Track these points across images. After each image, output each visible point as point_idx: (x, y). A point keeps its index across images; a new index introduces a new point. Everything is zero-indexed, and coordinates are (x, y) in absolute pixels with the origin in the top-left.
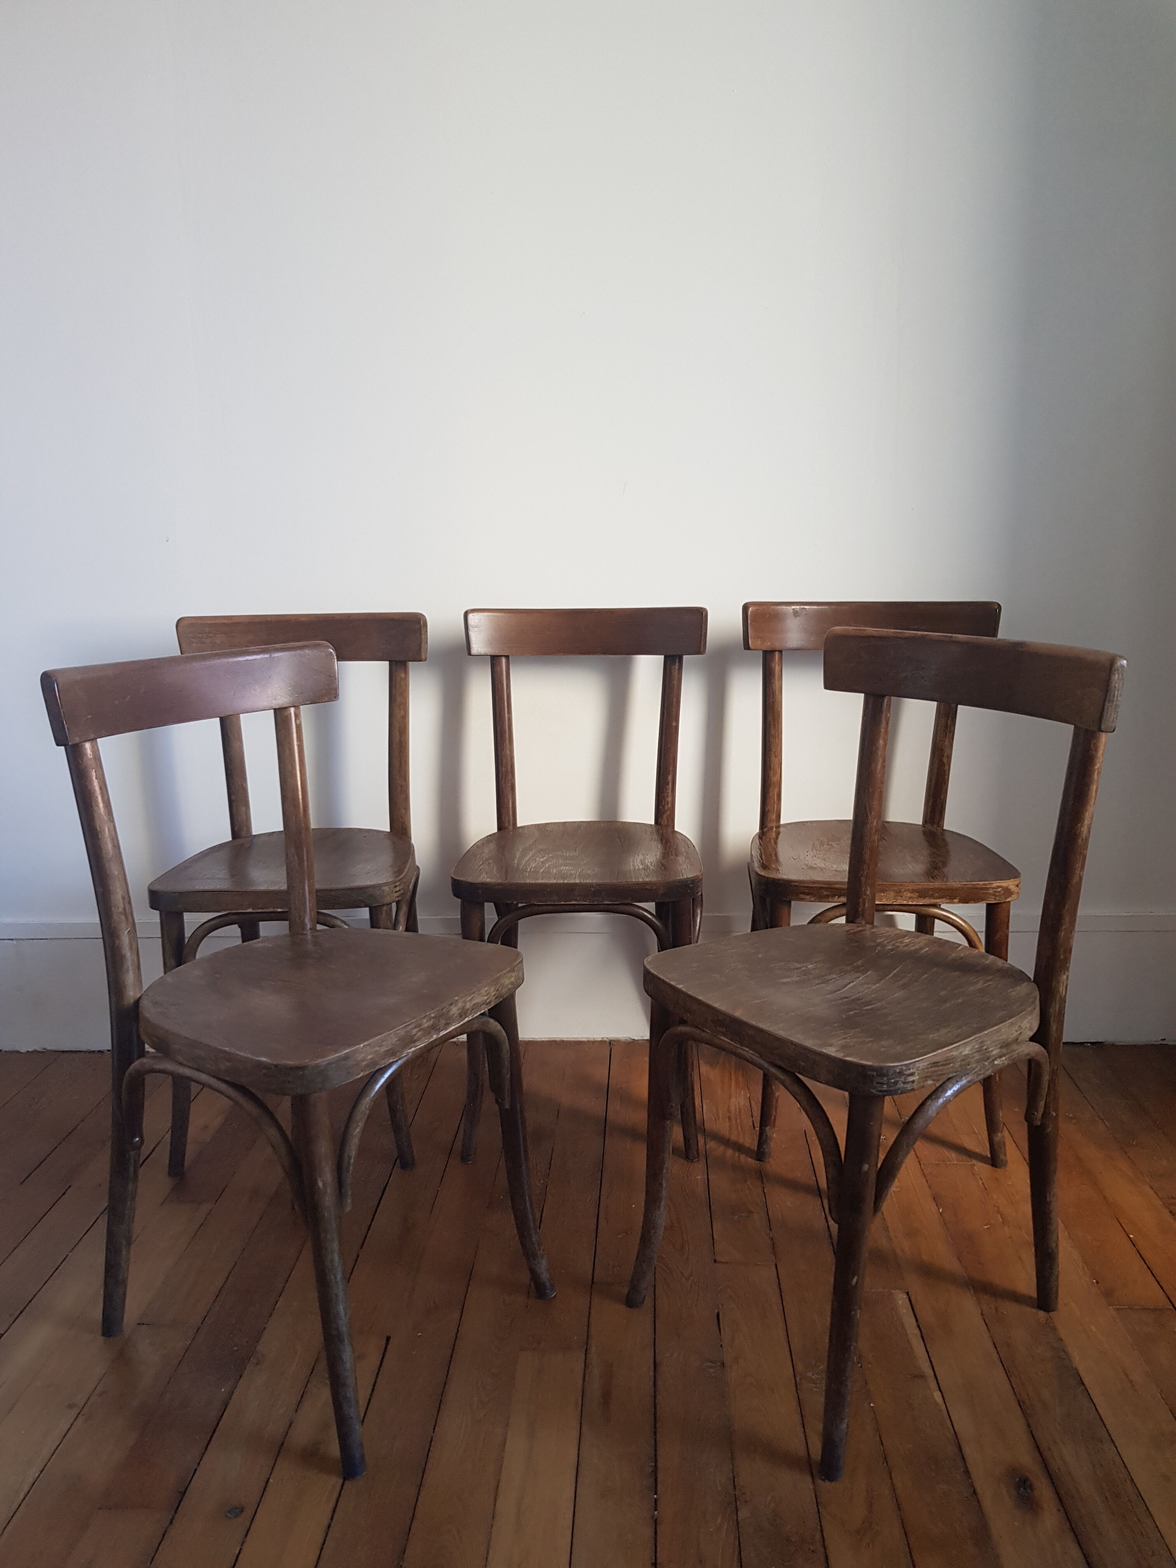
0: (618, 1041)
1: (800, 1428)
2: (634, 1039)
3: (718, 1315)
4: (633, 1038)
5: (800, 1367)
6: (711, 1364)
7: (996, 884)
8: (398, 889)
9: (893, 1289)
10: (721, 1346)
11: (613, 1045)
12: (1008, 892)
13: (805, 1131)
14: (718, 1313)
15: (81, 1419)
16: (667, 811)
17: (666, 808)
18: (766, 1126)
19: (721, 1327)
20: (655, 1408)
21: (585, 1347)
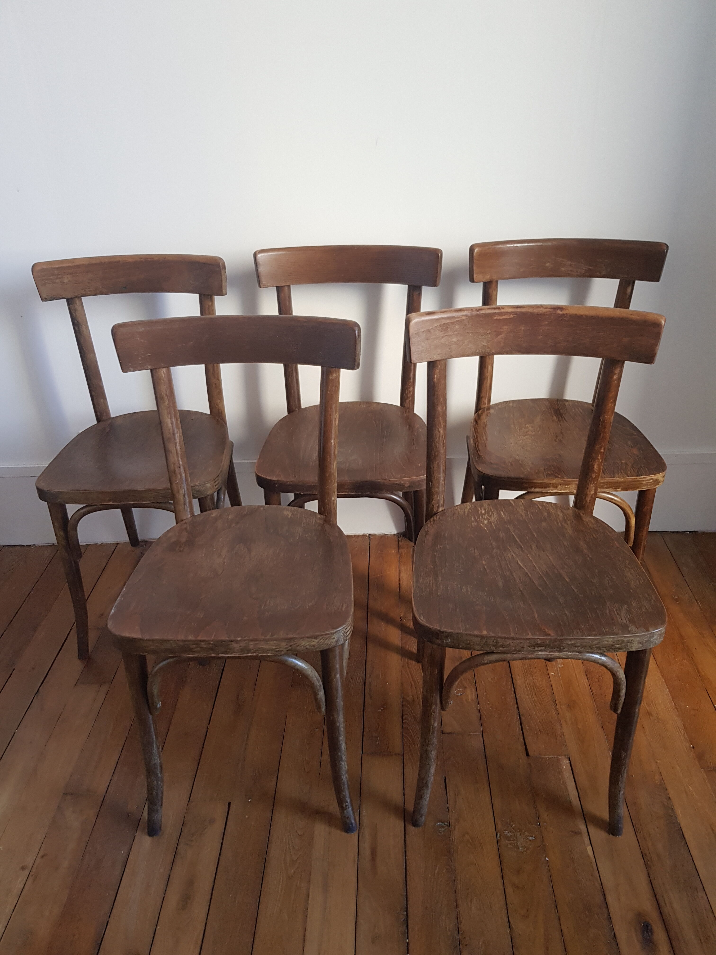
0: (374, 536)
1: (500, 881)
2: (385, 535)
3: (445, 781)
4: (383, 533)
5: (499, 827)
6: (441, 823)
7: (649, 477)
8: (217, 483)
9: (560, 756)
10: (448, 808)
11: (371, 538)
12: (657, 482)
14: (445, 778)
15: (31, 879)
16: (409, 397)
17: (409, 395)
19: (448, 790)
21: (359, 810)
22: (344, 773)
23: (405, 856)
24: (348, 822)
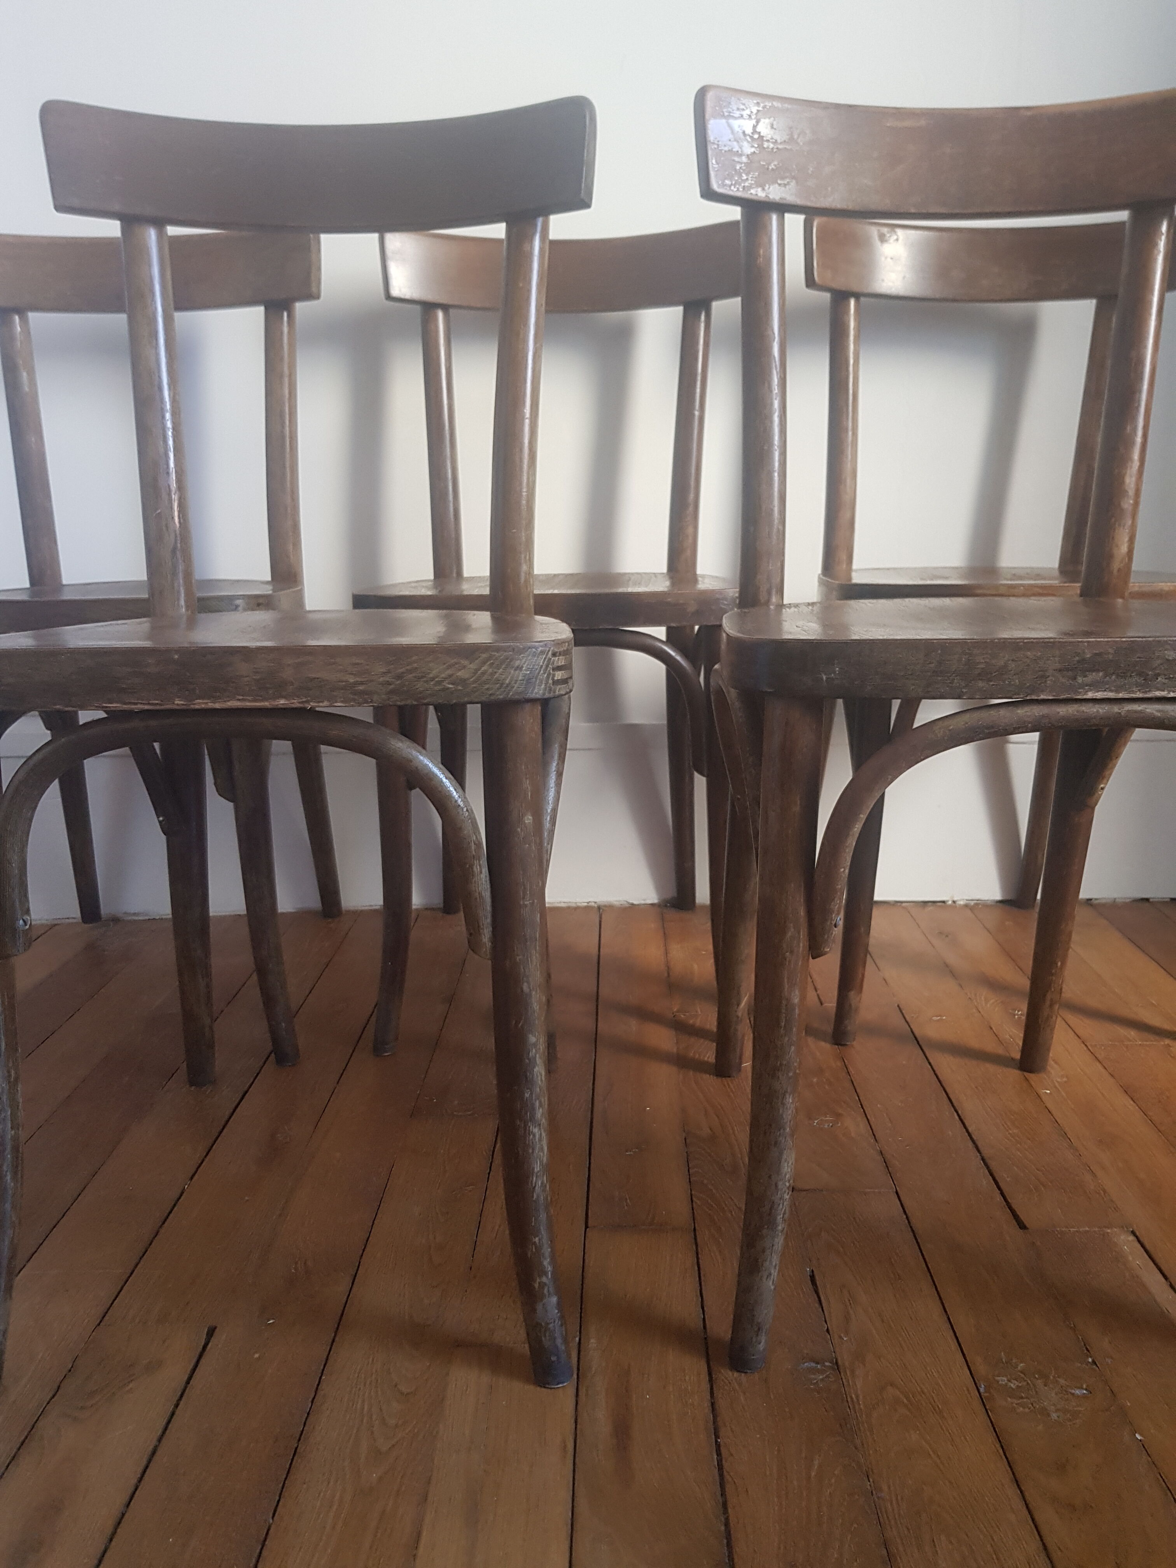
0: (610, 907)
2: (633, 904)
3: (812, 1278)
4: (631, 902)
5: (982, 1369)
6: (815, 1366)
9: (1109, 1228)
10: (828, 1330)
11: (603, 910)
13: (898, 1006)
14: (813, 1271)
17: (684, 547)
18: (850, 990)
19: (822, 1298)
20: (719, 1454)
21: (577, 1339)
22: (537, 1168)
23: (717, 1436)
24: (546, 1342)
